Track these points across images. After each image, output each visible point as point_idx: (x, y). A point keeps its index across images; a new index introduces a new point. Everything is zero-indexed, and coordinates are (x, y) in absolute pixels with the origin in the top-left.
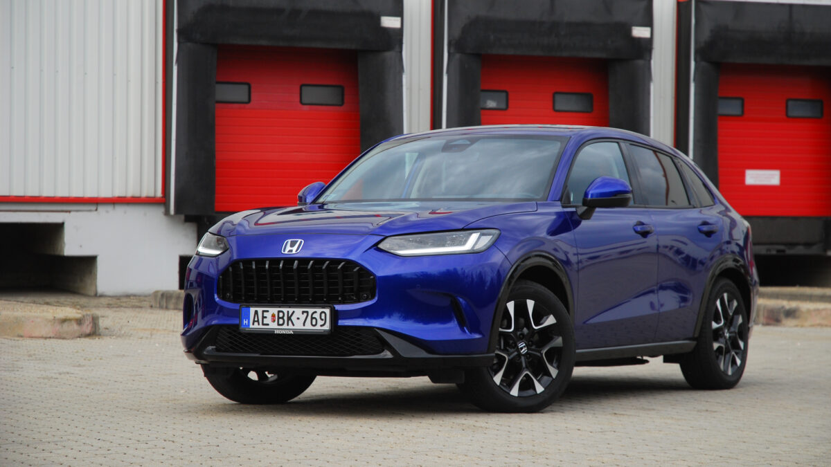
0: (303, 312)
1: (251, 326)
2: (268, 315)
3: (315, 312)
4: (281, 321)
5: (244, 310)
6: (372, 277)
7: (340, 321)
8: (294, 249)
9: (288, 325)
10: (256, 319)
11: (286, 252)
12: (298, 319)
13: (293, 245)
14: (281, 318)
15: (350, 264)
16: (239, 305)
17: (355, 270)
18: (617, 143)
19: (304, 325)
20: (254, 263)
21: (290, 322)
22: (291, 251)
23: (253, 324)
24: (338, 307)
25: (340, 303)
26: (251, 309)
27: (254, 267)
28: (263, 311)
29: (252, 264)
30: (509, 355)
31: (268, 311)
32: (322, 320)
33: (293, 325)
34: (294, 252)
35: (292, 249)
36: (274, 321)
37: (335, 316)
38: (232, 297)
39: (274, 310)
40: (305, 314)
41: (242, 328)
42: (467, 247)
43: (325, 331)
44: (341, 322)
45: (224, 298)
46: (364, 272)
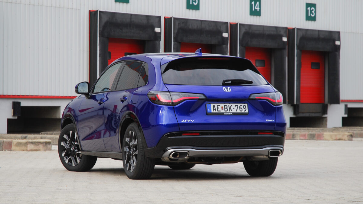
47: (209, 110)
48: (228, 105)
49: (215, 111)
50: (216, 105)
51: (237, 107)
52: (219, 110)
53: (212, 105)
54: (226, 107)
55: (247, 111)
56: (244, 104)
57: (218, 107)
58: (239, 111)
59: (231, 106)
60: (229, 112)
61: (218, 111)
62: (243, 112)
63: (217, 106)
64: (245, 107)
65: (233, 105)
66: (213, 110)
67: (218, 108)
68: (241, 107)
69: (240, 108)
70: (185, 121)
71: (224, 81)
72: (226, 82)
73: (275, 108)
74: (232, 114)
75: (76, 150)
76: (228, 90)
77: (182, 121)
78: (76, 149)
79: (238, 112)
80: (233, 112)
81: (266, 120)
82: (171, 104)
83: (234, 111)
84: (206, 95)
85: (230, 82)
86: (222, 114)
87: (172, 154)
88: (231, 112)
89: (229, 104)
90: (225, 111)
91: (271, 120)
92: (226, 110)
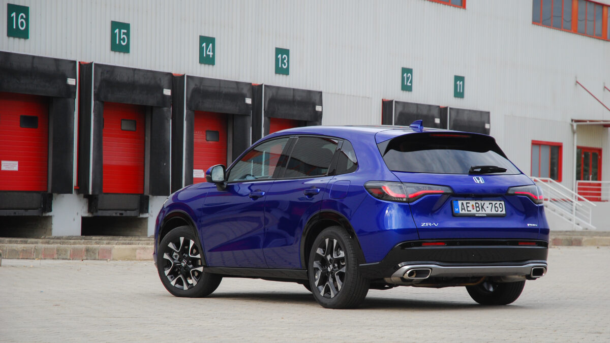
47: (457, 210)
48: (479, 202)
49: (463, 210)
50: (465, 202)
51: (491, 205)
52: (469, 209)
53: (460, 202)
54: (477, 205)
55: (504, 212)
56: (500, 201)
57: (468, 205)
58: (494, 212)
59: (484, 204)
60: (482, 213)
61: (468, 211)
62: (499, 212)
63: (467, 203)
64: (501, 205)
65: (487, 203)
66: (462, 209)
67: (467, 207)
68: (496, 205)
69: (495, 207)
70: (426, 225)
71: (473, 168)
72: (475, 170)
73: (537, 207)
74: (485, 215)
75: (191, 266)
76: (479, 180)
77: (422, 225)
78: (189, 264)
79: (492, 213)
80: (486, 212)
81: (528, 225)
82: (404, 200)
83: (488, 211)
84: (453, 188)
85: (479, 170)
86: (473, 217)
87: (408, 272)
88: (485, 212)
89: (482, 200)
90: (477, 211)
91: (534, 225)
92: (478, 209)
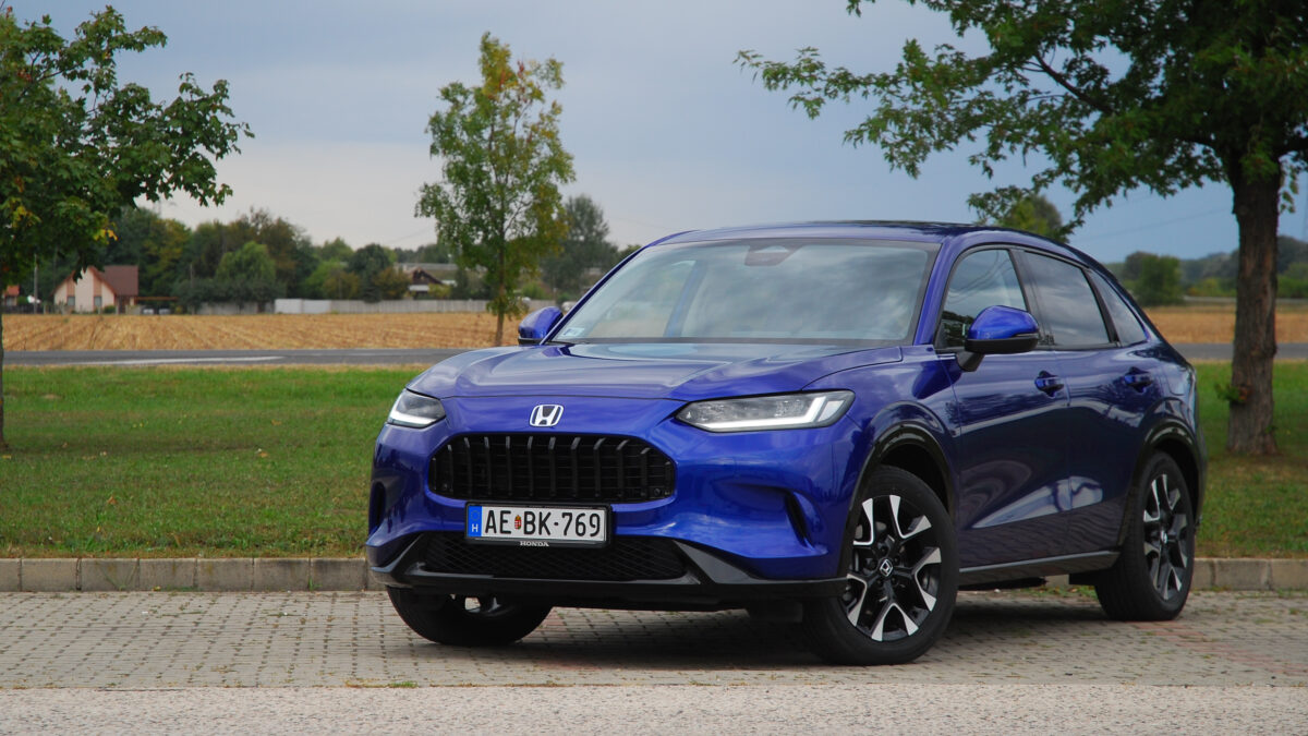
0: (564, 515)
1: (484, 534)
2: (510, 518)
3: (583, 515)
4: (530, 528)
5: (472, 511)
6: (668, 463)
7: (619, 528)
8: (549, 420)
9: (540, 533)
10: (491, 524)
11: (537, 423)
12: (556, 524)
13: (546, 413)
14: (529, 523)
15: (635, 442)
16: (465, 501)
17: (644, 452)
18: (1008, 250)
19: (565, 534)
20: (486, 439)
21: (543, 528)
22: (544, 422)
23: (487, 531)
24: (618, 508)
25: (619, 501)
26: (484, 508)
27: (487, 445)
28: (502, 513)
29: (483, 441)
30: (867, 580)
31: (509, 512)
32: (593, 526)
33: (549, 533)
34: (549, 424)
35: (544, 419)
36: (519, 527)
37: (613, 520)
38: (452, 490)
39: (519, 511)
40: (567, 518)
41: (469, 536)
42: (808, 418)
43: (598, 543)
44: (621, 531)
45: (439, 492)
46: (657, 455)
